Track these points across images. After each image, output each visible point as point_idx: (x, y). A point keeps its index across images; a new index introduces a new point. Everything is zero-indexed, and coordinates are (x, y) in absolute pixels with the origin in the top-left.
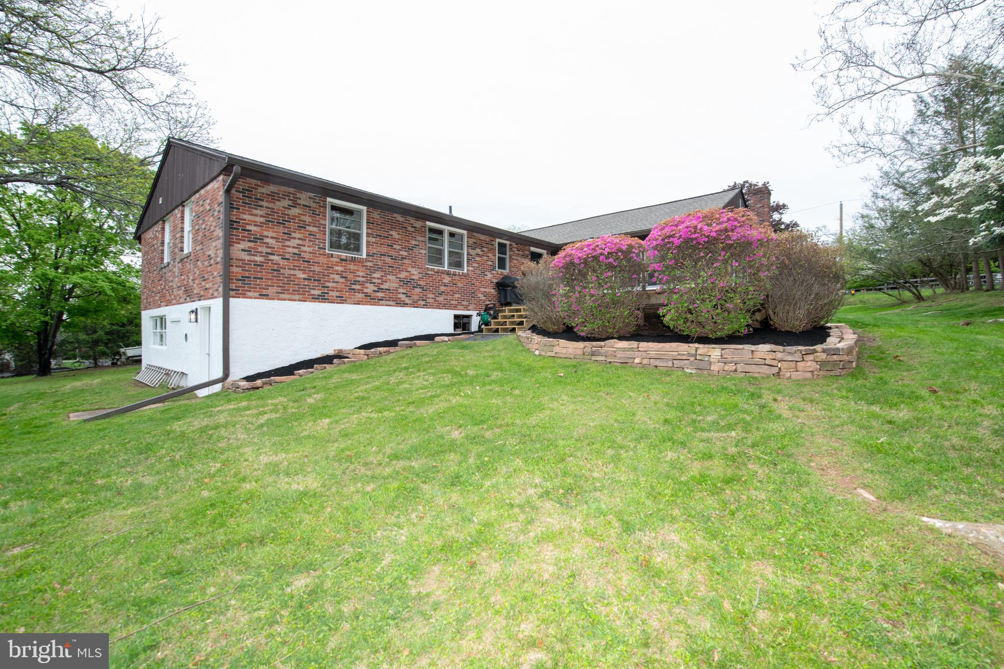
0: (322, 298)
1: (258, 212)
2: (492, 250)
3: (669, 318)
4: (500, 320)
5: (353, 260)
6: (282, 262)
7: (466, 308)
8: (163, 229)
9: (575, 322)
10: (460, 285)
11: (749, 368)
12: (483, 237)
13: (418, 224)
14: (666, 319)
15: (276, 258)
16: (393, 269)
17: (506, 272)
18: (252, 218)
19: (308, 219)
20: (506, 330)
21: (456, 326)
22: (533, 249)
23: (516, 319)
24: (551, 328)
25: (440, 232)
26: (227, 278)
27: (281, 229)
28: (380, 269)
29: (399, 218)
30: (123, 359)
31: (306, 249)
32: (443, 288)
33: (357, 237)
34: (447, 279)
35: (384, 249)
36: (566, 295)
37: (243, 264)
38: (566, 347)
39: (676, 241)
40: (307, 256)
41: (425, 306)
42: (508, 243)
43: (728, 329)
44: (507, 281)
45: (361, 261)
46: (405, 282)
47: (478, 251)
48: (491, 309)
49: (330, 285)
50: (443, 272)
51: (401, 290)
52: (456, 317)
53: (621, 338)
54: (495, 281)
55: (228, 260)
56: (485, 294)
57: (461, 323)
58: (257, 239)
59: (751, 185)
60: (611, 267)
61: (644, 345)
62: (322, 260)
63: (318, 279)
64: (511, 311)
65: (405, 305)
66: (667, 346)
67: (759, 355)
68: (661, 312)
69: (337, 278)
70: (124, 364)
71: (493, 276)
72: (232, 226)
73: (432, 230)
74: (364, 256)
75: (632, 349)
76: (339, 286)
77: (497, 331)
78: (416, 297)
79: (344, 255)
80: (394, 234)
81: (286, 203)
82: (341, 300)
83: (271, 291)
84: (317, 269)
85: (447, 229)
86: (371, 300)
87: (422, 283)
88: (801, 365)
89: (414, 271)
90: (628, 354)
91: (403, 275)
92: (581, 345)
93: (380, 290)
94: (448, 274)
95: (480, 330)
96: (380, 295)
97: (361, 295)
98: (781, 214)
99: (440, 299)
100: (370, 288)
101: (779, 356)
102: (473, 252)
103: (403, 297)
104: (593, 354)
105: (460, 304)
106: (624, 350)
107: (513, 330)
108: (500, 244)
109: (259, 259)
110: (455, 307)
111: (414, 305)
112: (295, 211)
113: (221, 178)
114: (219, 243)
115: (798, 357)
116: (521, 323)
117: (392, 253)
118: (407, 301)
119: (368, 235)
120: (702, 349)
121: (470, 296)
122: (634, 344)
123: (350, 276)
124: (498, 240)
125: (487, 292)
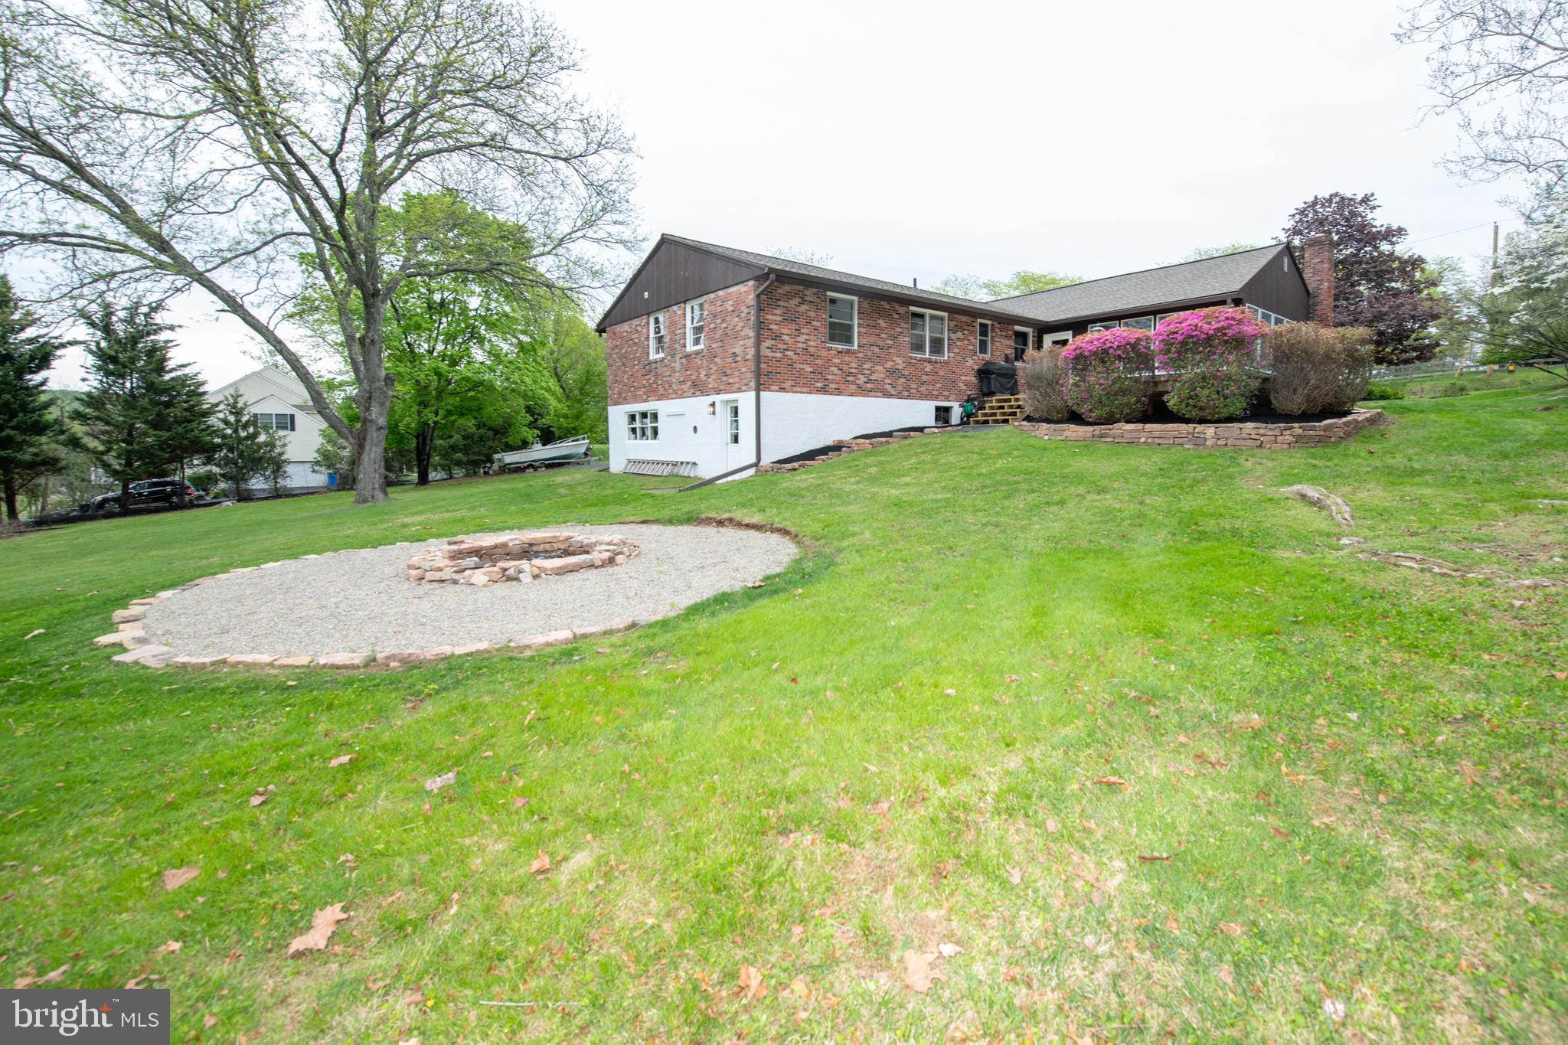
0: (823, 391)
1: (778, 312)
2: (972, 333)
3: (1172, 402)
4: (987, 411)
5: (848, 352)
6: (795, 357)
7: (947, 399)
8: (648, 323)
9: (1083, 409)
10: (941, 373)
11: (1238, 442)
12: (963, 318)
13: (902, 310)
14: (1170, 404)
15: (790, 353)
16: (880, 359)
17: (987, 357)
18: (773, 317)
19: (812, 314)
20: (996, 421)
21: (937, 419)
22: (1017, 328)
23: (1006, 410)
24: (1055, 416)
25: (921, 316)
26: (758, 373)
27: (794, 326)
28: (869, 359)
29: (885, 305)
30: (496, 466)
31: (811, 343)
32: (925, 378)
33: (850, 328)
34: (929, 368)
35: (873, 339)
36: (1075, 384)
37: (769, 359)
38: (1074, 431)
39: (1180, 338)
40: (812, 350)
41: (908, 397)
42: (989, 322)
43: (1225, 413)
44: (991, 368)
45: (854, 352)
46: (891, 372)
47: (959, 335)
48: (974, 399)
49: (830, 377)
50: (925, 360)
51: (888, 381)
52: (938, 409)
53: (1127, 422)
54: (976, 367)
55: (758, 357)
56: (966, 383)
57: (943, 414)
58: (777, 337)
59: (1343, 199)
60: (1120, 357)
61: (1148, 426)
62: (824, 353)
63: (820, 372)
64: (999, 401)
65: (891, 396)
66: (1170, 426)
67: (1245, 431)
68: (1165, 398)
69: (834, 369)
70: (496, 474)
71: (974, 363)
72: (760, 326)
73: (915, 315)
74: (856, 347)
75: (1138, 431)
76: (838, 378)
77: (986, 422)
78: (900, 388)
79: (840, 347)
80: (880, 321)
81: (796, 301)
82: (838, 392)
83: (787, 384)
84: (819, 362)
85: (928, 312)
86: (862, 391)
87: (906, 373)
88: (1280, 438)
89: (899, 360)
90: (1134, 434)
91: (889, 365)
92: (1090, 428)
93: (870, 381)
94: (930, 361)
95: (962, 423)
96: (869, 386)
97: (854, 387)
98: (1393, 243)
99: (923, 389)
100: (862, 379)
101: (1262, 431)
102: (953, 336)
103: (888, 387)
104: (1101, 436)
105: (941, 394)
106: (1131, 431)
107: (1006, 421)
108: (981, 325)
109: (778, 355)
110: (936, 398)
111: (899, 396)
112: (803, 308)
113: (751, 283)
114: (751, 342)
115: (1278, 432)
116: (1015, 414)
117: (880, 343)
118: (893, 392)
119: (860, 325)
120: (1199, 428)
121: (950, 386)
122: (1140, 426)
123: (845, 368)
124: (980, 321)
125: (968, 380)
